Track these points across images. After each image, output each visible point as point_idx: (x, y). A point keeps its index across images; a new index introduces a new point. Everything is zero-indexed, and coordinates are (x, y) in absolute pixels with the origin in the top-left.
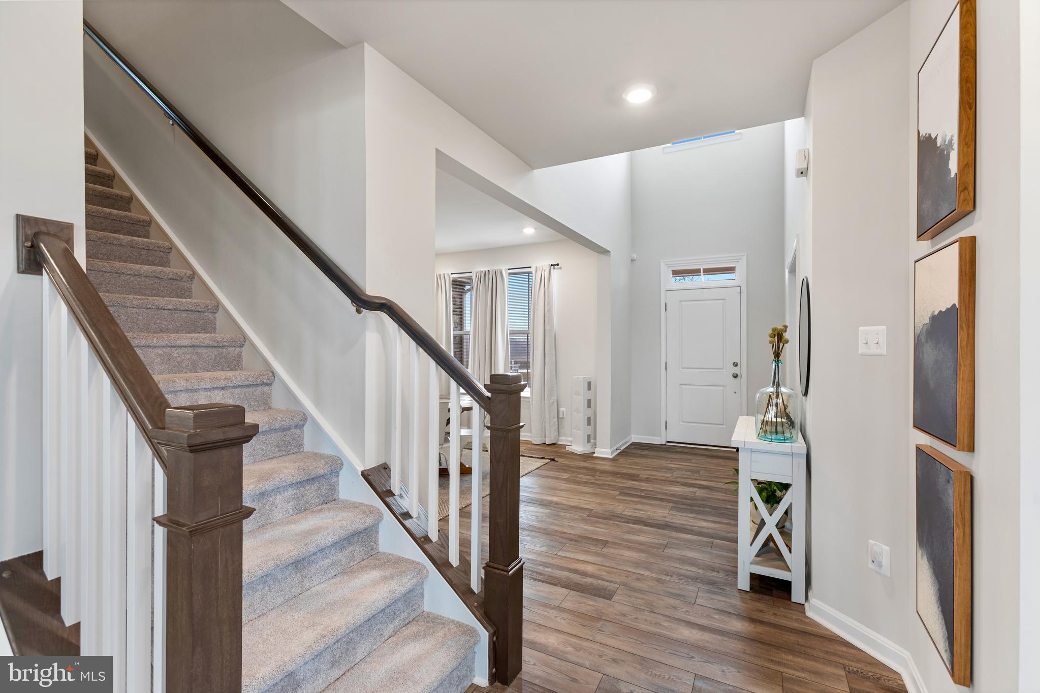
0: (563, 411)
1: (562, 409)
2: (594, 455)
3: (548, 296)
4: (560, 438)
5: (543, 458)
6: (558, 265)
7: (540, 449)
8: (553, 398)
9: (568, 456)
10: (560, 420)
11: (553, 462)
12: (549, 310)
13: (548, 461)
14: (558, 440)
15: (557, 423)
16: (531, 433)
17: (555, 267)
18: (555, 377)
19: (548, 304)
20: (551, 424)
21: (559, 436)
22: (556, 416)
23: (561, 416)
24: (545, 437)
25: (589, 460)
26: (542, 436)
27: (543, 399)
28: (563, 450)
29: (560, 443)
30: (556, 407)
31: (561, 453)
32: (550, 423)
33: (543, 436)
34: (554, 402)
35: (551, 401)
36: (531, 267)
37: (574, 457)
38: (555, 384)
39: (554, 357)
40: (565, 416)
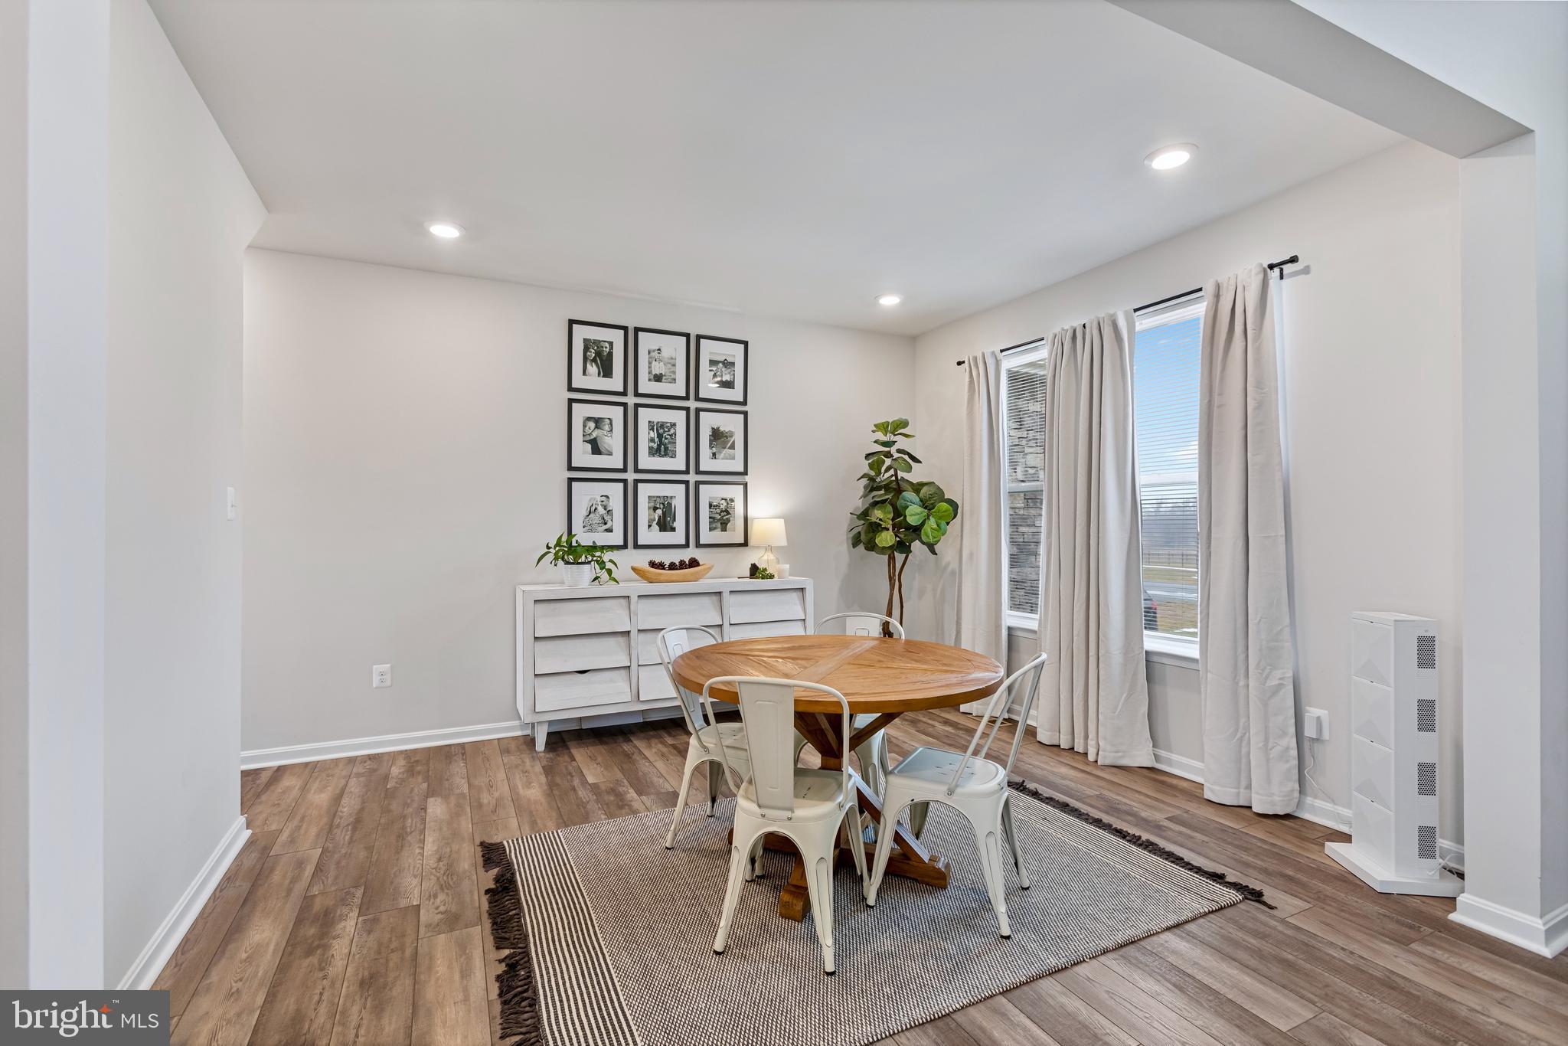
0: (1318, 718)
1: (1312, 712)
2: (1453, 917)
3: (1258, 361)
4: (1309, 800)
5: (1218, 878)
6: (1294, 260)
7: (1224, 829)
8: (1278, 674)
9: (1329, 890)
10: (1306, 745)
11: (1251, 906)
12: (1259, 406)
13: (1233, 895)
14: (1299, 804)
15: (1295, 753)
16: (1203, 762)
17: (1287, 268)
18: (1285, 608)
19: (1259, 385)
20: (1273, 753)
21: (1302, 791)
22: (1292, 730)
23: (1309, 731)
24: (1249, 787)
25: (1423, 940)
26: (1239, 782)
27: (1242, 671)
28: (1312, 855)
29: (1307, 816)
30: (1290, 702)
31: (1299, 867)
32: (1266, 748)
33: (1244, 783)
34: (1280, 686)
35: (1273, 682)
36: (1200, 290)
37: (1352, 900)
38: (1287, 632)
39: (1282, 547)
40: (1326, 736)
